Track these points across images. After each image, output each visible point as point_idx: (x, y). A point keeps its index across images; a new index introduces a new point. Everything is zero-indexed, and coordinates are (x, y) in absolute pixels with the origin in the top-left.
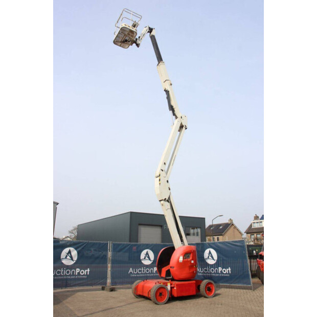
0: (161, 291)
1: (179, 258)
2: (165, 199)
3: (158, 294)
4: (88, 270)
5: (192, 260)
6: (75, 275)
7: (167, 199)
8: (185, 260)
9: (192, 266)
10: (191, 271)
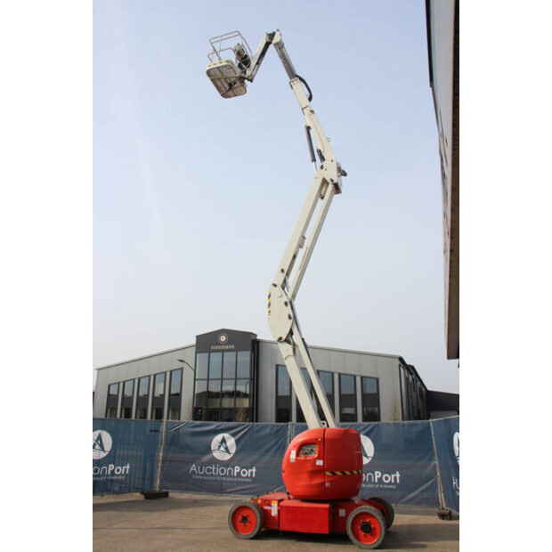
0: (245, 513)
1: (290, 453)
2: (280, 339)
3: (240, 518)
4: (254, 470)
5: (319, 458)
7: (284, 338)
8: (302, 457)
9: (318, 472)
10: (317, 481)
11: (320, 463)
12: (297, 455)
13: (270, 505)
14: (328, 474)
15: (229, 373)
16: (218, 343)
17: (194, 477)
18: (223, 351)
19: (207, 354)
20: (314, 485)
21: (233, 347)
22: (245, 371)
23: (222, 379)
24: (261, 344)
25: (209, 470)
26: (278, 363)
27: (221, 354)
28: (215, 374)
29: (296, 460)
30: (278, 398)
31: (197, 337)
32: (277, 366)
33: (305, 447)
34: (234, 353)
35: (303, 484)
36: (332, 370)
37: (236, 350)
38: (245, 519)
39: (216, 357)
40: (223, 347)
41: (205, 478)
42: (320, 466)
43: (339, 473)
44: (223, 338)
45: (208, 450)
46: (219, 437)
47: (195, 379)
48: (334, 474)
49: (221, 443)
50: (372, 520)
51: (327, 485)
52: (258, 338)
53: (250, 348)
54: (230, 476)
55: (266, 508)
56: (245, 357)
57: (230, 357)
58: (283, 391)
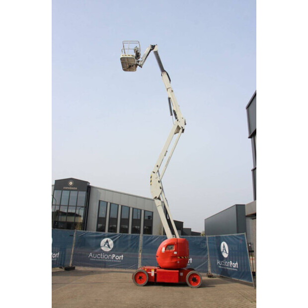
1: (162, 249)
4: (122, 256)
5: (175, 251)
6: (112, 259)
8: (168, 250)
9: (174, 257)
10: (174, 261)
11: (175, 253)
12: (165, 249)
13: (151, 271)
14: (179, 258)
15: (73, 202)
16: (69, 186)
17: (91, 259)
18: (70, 190)
19: (61, 191)
20: (173, 263)
21: (76, 188)
22: (82, 202)
23: (68, 206)
24: (92, 189)
25: (99, 256)
26: (101, 199)
27: (69, 192)
28: (64, 202)
29: (165, 252)
30: (99, 218)
31: (56, 181)
32: (100, 201)
33: (169, 246)
34: (77, 192)
35: (167, 262)
36: (129, 206)
37: (78, 190)
38: (140, 277)
39: (66, 194)
40: (71, 188)
41: (97, 260)
43: (183, 258)
44: (71, 183)
45: (99, 246)
46: (105, 240)
48: (181, 258)
49: (106, 243)
50: (197, 276)
51: (178, 262)
52: (90, 185)
53: (86, 189)
54: (110, 259)
55: (149, 272)
56: (83, 194)
57: (74, 194)
58: (102, 215)
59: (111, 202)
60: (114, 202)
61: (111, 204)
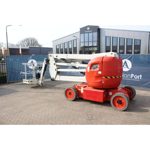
0: (70, 91)
3: (68, 93)
5: (99, 70)
8: (92, 70)
9: (99, 76)
10: (98, 81)
11: (100, 73)
12: (90, 69)
13: (81, 89)
14: (104, 77)
15: (91, 40)
16: (87, 30)
18: (88, 33)
19: (84, 34)
20: (97, 82)
21: (92, 31)
22: (96, 39)
23: (88, 42)
24: (100, 30)
26: (106, 36)
27: (88, 34)
28: (86, 40)
29: (90, 71)
30: (106, 47)
31: (80, 29)
32: (106, 37)
33: (94, 65)
34: (92, 33)
38: (70, 93)
39: (86, 35)
40: (88, 31)
42: (100, 74)
43: (109, 78)
44: (88, 29)
47: (80, 42)
48: (106, 78)
50: (122, 99)
51: (103, 82)
52: (100, 28)
53: (97, 31)
55: (79, 89)
56: (96, 34)
57: (91, 35)
58: (108, 45)
59: (113, 36)
60: (114, 36)
61: (113, 37)
